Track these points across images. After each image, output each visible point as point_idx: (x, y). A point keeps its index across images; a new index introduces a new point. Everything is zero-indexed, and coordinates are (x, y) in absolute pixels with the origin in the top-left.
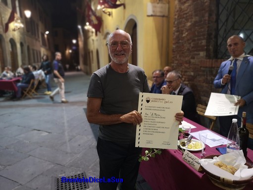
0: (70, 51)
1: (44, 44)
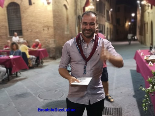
0: (130, 23)
1: (108, 20)
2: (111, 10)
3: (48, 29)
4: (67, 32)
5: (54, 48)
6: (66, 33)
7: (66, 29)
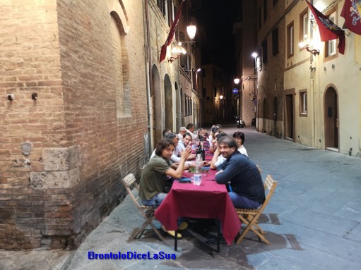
0: (221, 97)
2: (199, 70)
3: (34, 97)
4: (123, 111)
5: (65, 192)
6: (120, 115)
7: (120, 101)
